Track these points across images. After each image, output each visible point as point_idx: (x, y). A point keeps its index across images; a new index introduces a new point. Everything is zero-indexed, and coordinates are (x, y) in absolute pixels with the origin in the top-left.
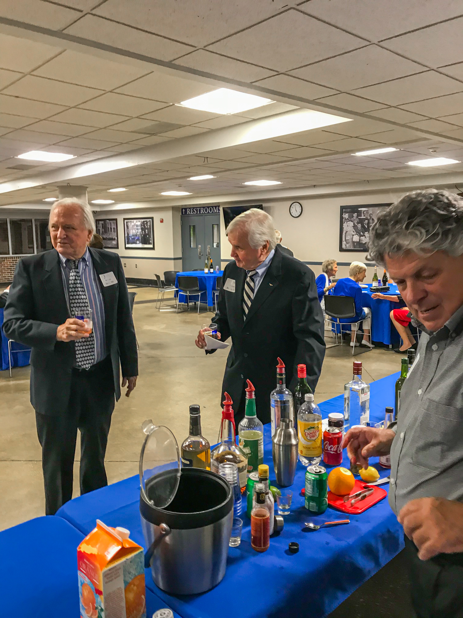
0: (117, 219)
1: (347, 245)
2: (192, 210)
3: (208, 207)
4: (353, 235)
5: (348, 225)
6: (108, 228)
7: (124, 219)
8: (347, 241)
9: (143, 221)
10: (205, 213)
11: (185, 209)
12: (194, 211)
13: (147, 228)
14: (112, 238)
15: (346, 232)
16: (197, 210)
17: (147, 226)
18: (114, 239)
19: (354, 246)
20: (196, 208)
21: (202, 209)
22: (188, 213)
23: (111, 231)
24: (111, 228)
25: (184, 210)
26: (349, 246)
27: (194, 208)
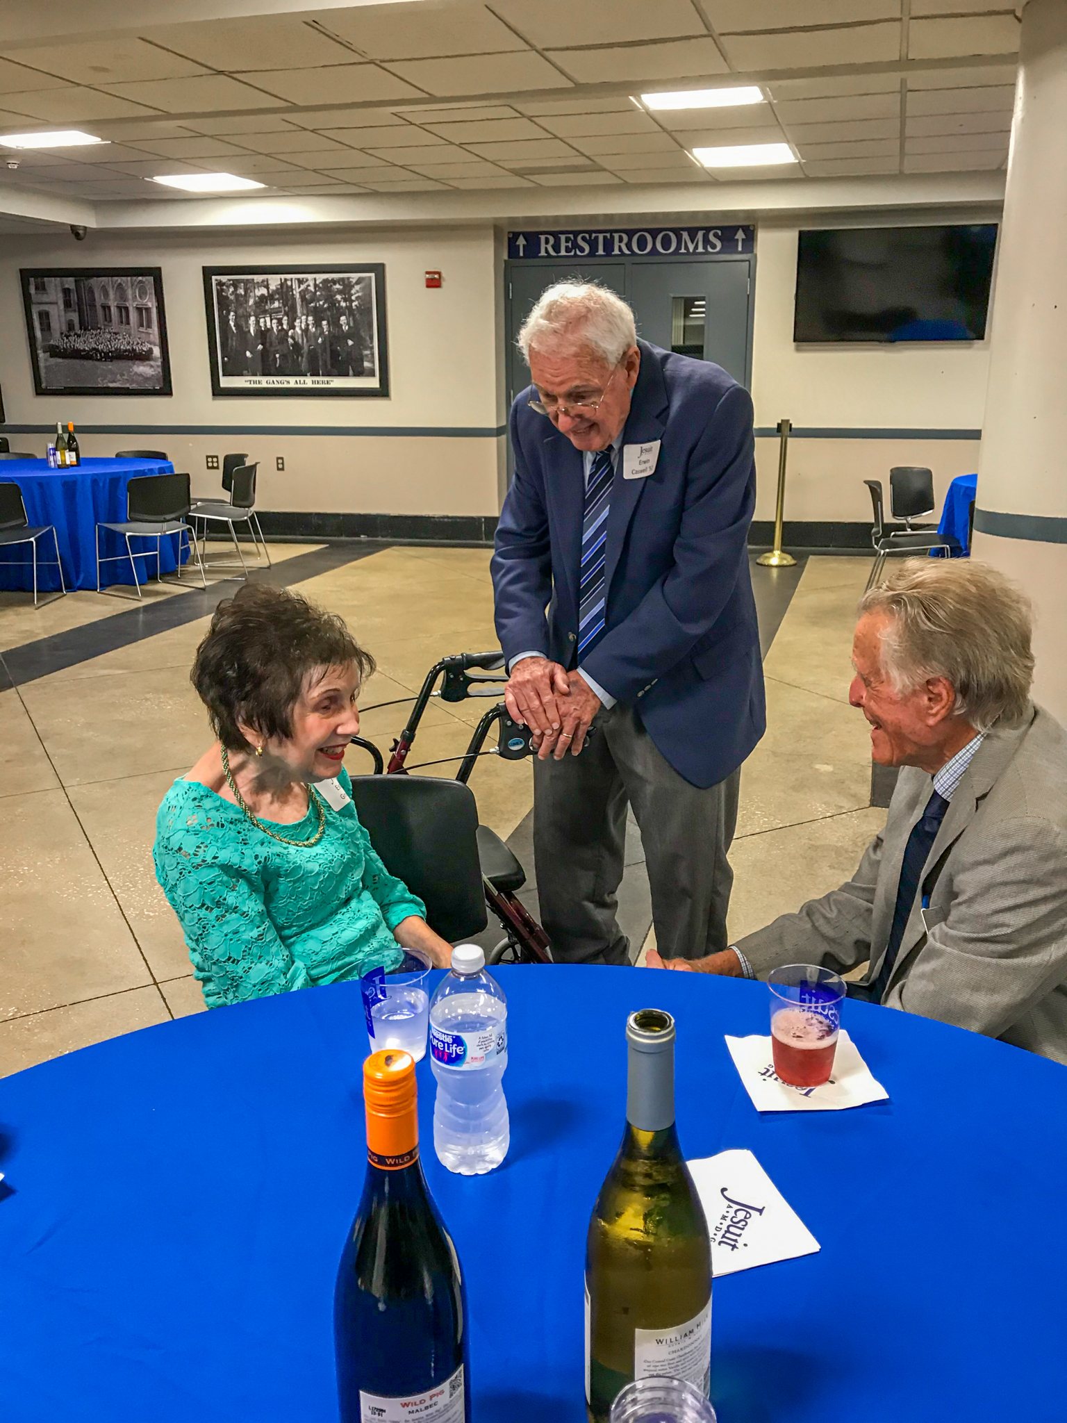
0: (159, 269)
2: (567, 240)
3: (654, 233)
6: (106, 308)
7: (208, 272)
9: (325, 281)
10: (633, 253)
11: (526, 235)
12: (576, 246)
13: (350, 308)
14: (134, 350)
16: (593, 245)
17: (348, 299)
18: (145, 357)
20: (590, 232)
21: (621, 240)
22: (543, 253)
23: (108, 318)
24: (123, 310)
25: (521, 242)
27: (576, 233)
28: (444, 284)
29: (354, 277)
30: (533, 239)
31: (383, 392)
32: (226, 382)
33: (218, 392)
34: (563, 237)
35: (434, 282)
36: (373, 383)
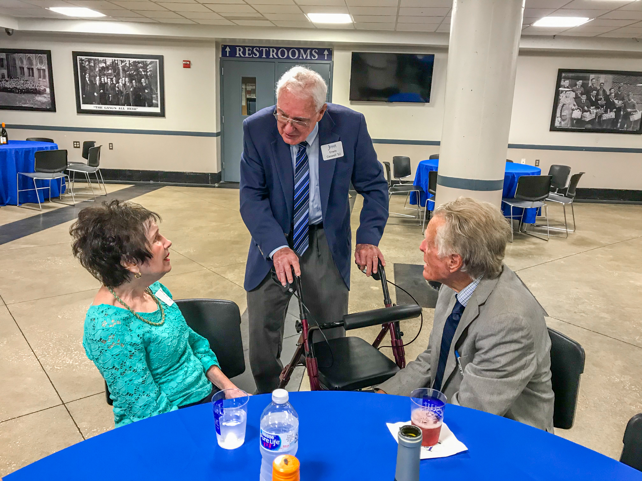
0: (50, 51)
1: (563, 123)
2: (249, 50)
3: (288, 49)
4: (573, 110)
5: (567, 95)
6: (22, 68)
7: (75, 54)
8: (562, 117)
9: (134, 62)
10: (279, 58)
11: (230, 46)
12: (253, 53)
14: (36, 89)
15: (564, 104)
16: (261, 53)
18: (43, 92)
19: (572, 125)
20: (259, 47)
21: (273, 51)
22: (238, 55)
23: (23, 73)
24: (31, 69)
25: (228, 49)
26: (566, 123)
27: (253, 47)
28: (191, 66)
29: (149, 61)
30: (233, 48)
31: (162, 114)
32: (84, 107)
33: (80, 111)
34: (247, 49)
35: (187, 65)
36: (157, 110)
